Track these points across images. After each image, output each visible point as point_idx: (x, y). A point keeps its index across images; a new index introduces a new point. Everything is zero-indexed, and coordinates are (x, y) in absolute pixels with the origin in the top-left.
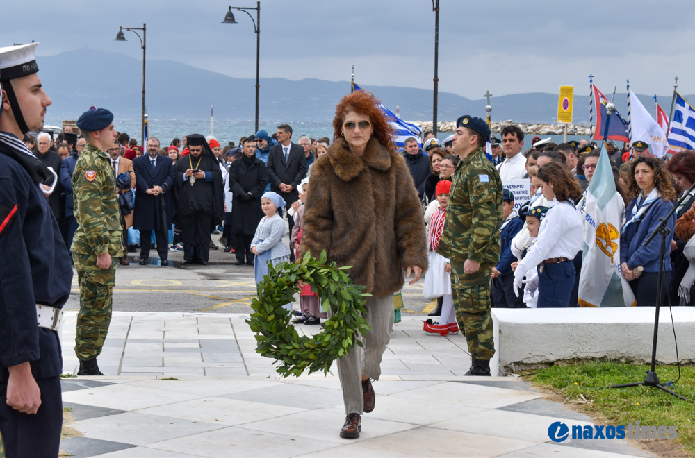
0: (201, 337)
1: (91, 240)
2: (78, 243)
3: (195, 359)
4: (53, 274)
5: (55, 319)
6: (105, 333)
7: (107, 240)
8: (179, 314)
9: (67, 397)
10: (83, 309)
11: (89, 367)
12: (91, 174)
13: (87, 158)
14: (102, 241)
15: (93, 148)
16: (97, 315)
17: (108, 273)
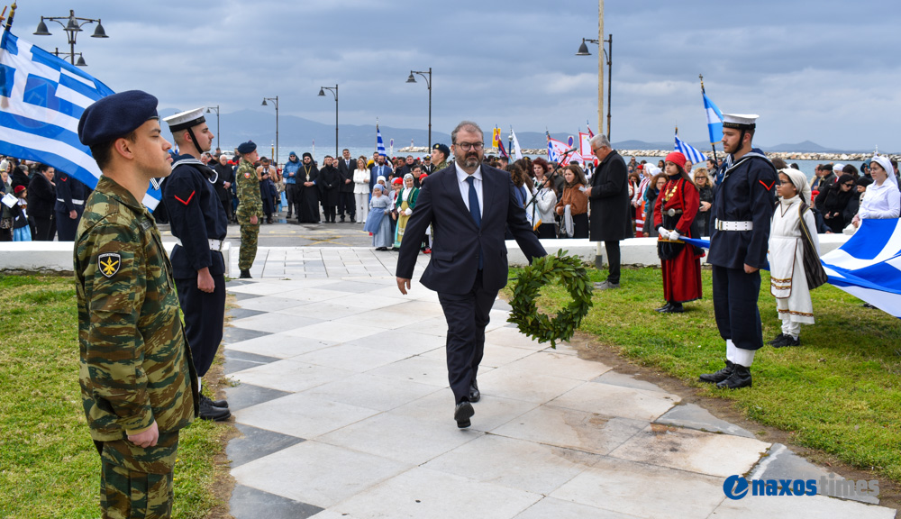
0: (305, 259)
1: (248, 209)
2: (240, 211)
3: (301, 270)
4: (217, 224)
5: (221, 246)
6: (254, 257)
7: (256, 209)
8: (294, 248)
9: (229, 289)
10: (243, 244)
11: (245, 274)
12: (247, 174)
13: (245, 167)
14: (254, 209)
15: (247, 162)
16: (251, 248)
17: (256, 227)
